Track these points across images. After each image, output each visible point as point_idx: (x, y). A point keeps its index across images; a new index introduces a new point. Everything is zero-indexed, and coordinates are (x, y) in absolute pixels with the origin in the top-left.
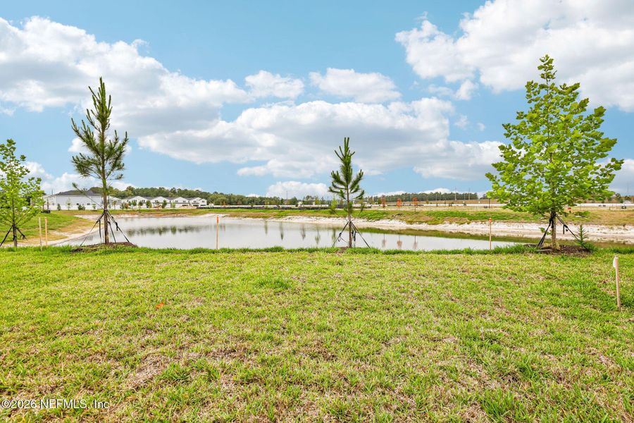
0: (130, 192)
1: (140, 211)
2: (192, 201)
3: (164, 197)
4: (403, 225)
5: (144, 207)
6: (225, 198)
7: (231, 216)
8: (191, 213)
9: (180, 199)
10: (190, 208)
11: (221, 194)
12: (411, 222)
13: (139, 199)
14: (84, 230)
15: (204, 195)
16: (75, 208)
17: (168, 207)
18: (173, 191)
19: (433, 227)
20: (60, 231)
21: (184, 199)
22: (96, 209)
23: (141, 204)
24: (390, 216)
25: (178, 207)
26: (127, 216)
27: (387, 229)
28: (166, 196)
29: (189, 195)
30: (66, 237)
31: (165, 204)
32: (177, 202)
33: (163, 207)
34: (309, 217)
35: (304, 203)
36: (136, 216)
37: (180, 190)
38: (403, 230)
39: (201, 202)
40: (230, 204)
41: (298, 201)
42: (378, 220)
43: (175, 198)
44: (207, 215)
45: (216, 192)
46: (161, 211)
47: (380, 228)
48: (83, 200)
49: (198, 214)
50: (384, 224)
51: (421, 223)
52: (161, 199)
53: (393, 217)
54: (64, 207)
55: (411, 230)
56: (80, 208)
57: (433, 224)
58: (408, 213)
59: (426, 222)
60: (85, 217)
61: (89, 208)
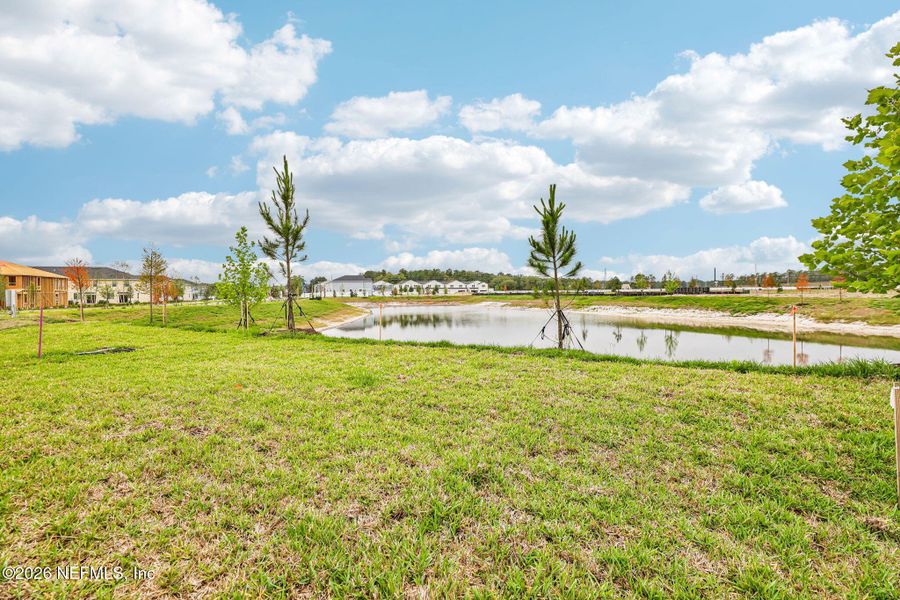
0: (403, 276)
1: (408, 298)
2: (469, 286)
3: (437, 280)
4: (807, 324)
5: (415, 293)
6: (512, 281)
7: (512, 305)
8: (464, 300)
9: (456, 284)
10: (466, 294)
11: (508, 275)
12: (827, 320)
13: (412, 284)
14: (345, 318)
15: (486, 278)
16: (347, 294)
17: (441, 292)
18: (449, 273)
19: (880, 331)
20: (323, 319)
21: (461, 283)
22: (367, 295)
23: (411, 290)
24: (781, 308)
25: (452, 293)
26: (395, 304)
27: (773, 330)
28: (441, 280)
29: (466, 277)
30: (325, 326)
31: (436, 289)
32: (452, 288)
33: (434, 293)
34: (626, 307)
35: (633, 285)
36: (405, 304)
37: (456, 271)
38: (808, 333)
39: (481, 287)
40: (519, 288)
41: (621, 284)
42: (755, 314)
43: (450, 281)
44: (484, 303)
45: (501, 274)
46: (433, 298)
47: (757, 328)
48: (356, 286)
49: (472, 302)
50: (765, 321)
51: (850, 320)
52: (433, 284)
53: (787, 310)
54: (338, 294)
55: (828, 333)
56: (352, 296)
57: (881, 324)
58: (824, 303)
59: (864, 320)
60: (355, 305)
61: (360, 294)
